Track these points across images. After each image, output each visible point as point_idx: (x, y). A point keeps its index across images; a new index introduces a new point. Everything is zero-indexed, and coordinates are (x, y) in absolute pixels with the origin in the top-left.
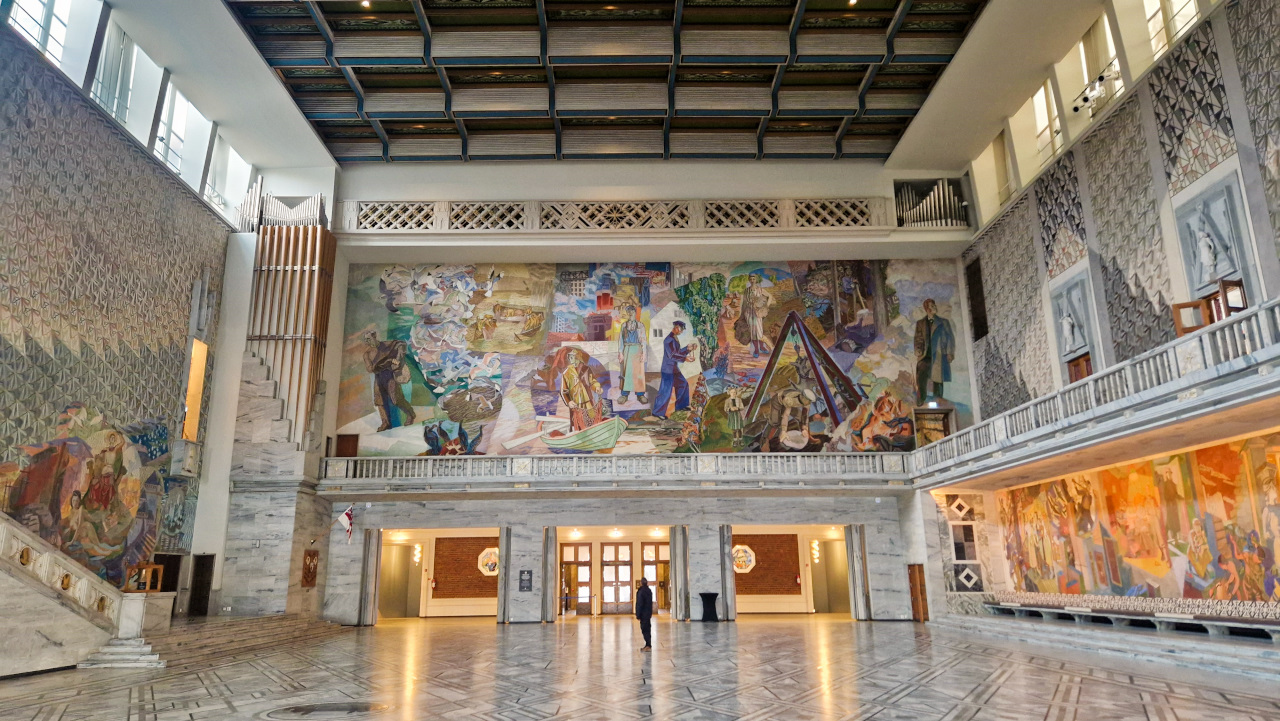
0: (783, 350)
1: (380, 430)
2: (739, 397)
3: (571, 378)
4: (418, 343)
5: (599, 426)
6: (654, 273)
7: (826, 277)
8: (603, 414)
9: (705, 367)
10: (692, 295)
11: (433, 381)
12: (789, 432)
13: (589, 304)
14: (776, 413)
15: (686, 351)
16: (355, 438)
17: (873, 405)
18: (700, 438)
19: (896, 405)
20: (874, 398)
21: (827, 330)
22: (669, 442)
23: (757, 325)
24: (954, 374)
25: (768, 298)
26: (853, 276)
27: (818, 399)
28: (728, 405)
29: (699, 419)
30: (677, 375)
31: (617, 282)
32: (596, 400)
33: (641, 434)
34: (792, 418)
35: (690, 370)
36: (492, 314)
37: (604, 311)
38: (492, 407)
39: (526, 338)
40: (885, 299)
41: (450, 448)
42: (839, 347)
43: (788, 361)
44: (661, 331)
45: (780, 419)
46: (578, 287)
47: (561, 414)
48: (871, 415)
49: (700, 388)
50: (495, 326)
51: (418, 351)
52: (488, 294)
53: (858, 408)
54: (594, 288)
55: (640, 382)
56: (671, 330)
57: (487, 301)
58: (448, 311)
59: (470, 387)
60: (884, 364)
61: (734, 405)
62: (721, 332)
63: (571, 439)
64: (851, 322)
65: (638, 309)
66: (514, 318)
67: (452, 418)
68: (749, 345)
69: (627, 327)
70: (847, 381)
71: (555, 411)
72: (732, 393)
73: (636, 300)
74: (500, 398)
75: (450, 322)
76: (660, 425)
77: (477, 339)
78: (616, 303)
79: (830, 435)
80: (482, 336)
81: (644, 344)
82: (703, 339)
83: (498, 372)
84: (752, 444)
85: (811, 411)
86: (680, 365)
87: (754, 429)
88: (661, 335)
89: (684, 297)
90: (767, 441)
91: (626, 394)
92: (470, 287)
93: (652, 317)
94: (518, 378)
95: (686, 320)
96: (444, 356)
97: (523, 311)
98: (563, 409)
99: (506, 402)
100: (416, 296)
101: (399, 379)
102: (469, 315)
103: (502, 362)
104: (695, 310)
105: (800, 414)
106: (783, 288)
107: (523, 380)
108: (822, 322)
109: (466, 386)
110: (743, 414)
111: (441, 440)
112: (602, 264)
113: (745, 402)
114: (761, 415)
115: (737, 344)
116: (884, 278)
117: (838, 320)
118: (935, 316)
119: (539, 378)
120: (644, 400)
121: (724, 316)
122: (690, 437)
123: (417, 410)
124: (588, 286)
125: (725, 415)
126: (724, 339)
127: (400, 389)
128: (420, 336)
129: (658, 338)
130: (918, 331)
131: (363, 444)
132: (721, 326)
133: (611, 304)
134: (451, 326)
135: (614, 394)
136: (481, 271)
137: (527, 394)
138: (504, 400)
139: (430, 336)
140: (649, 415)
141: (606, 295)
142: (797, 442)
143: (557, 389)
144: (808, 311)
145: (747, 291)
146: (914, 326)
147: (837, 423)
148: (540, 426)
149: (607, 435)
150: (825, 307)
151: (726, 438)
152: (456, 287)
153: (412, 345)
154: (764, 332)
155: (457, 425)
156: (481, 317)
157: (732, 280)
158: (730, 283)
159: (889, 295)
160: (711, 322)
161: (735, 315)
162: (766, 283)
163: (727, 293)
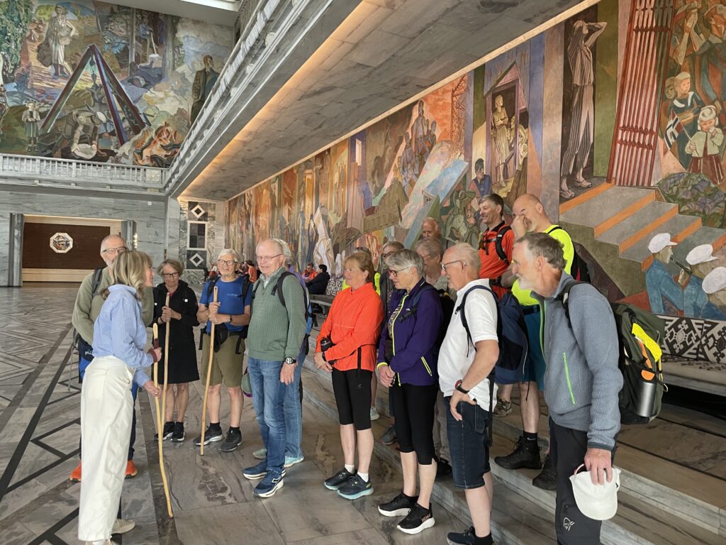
0: (81, 76)
7: (126, 21)
9: (6, 81)
12: (80, 145)
14: (69, 128)
17: (154, 131)
19: (173, 134)
20: (155, 126)
21: (122, 66)
23: (60, 52)
25: (71, 29)
26: (149, 24)
27: (108, 121)
28: (25, 116)
34: (83, 133)
40: (174, 49)
42: (131, 81)
43: (85, 86)
45: (73, 133)
48: (152, 139)
53: (141, 132)
60: (168, 101)
61: (32, 116)
62: (24, 52)
64: (143, 62)
68: (50, 67)
70: (135, 110)
72: (30, 106)
79: (115, 151)
82: (7, 56)
84: (45, 151)
85: (101, 129)
87: (48, 138)
90: (60, 150)
105: (91, 131)
106: (86, 23)
108: (118, 58)
110: (39, 125)
113: (42, 115)
114: (55, 127)
115: (39, 64)
116: (175, 31)
117: (132, 59)
118: (211, 69)
121: (29, 38)
125: (23, 124)
126: (28, 59)
130: (196, 79)
132: (25, 46)
142: (86, 153)
144: (106, 47)
145: (52, 20)
146: (194, 75)
147: (122, 142)
150: (122, 46)
151: (21, 143)
154: (65, 59)
157: (39, 7)
158: (37, 10)
159: (177, 46)
160: (16, 41)
161: (40, 39)
162: (70, 16)
163: (34, 18)
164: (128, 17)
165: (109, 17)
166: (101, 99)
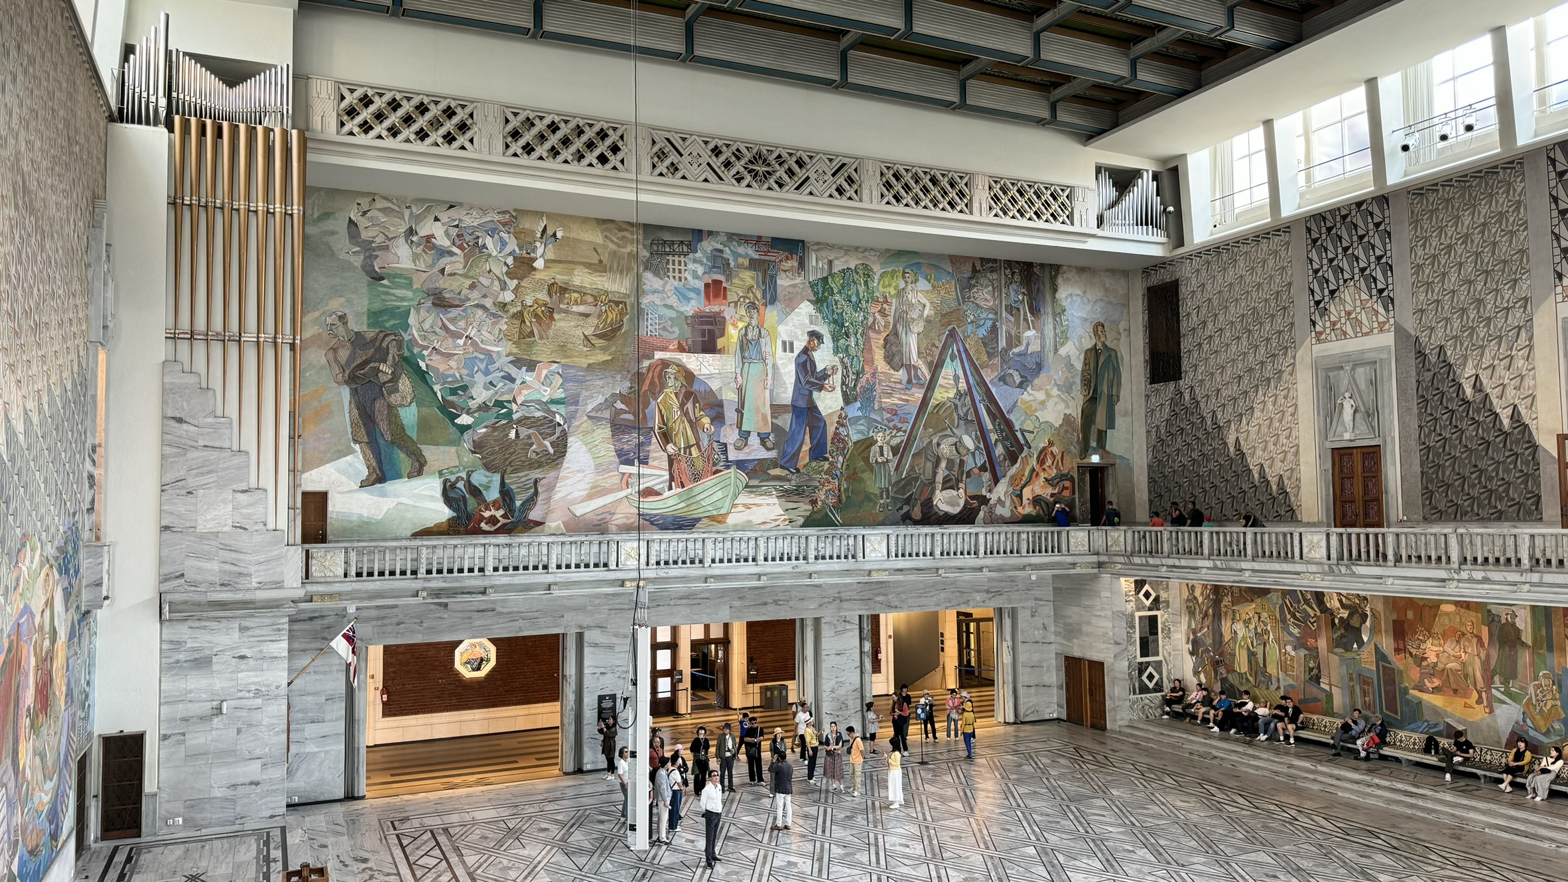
0: (941, 381)
1: (364, 485)
2: (888, 443)
3: (669, 408)
4: (425, 338)
5: (709, 482)
6: (783, 255)
7: (992, 282)
8: (715, 464)
9: (848, 399)
10: (832, 294)
11: (453, 405)
12: (944, 492)
13: (692, 295)
14: (929, 465)
15: (824, 376)
16: (322, 497)
17: (1035, 457)
18: (840, 501)
19: (1059, 457)
20: (1036, 448)
21: (990, 356)
22: (801, 504)
24: (1119, 421)
26: (1021, 284)
27: (977, 448)
28: (873, 455)
29: (838, 473)
30: (813, 409)
31: (732, 263)
32: (705, 442)
33: (765, 494)
34: (947, 473)
35: (829, 402)
36: (548, 299)
37: (716, 309)
38: (551, 451)
39: (599, 342)
40: (1054, 318)
41: (487, 514)
42: (1003, 379)
43: (946, 395)
44: (792, 344)
45: (935, 474)
46: (677, 267)
47: (655, 463)
48: (1033, 470)
49: (841, 429)
50: (552, 318)
51: (425, 353)
52: (539, 264)
54: (700, 270)
55: (764, 418)
56: (804, 344)
57: (538, 276)
58: (472, 287)
59: (515, 417)
60: (1049, 404)
61: (882, 454)
62: (867, 349)
63: (669, 503)
64: (1016, 346)
65: (762, 308)
66: (582, 309)
67: (489, 467)
68: (901, 371)
69: (746, 334)
70: (1009, 424)
71: (647, 457)
72: (879, 437)
73: (759, 295)
74: (564, 436)
75: (478, 306)
76: (789, 480)
77: (524, 337)
78: (732, 297)
79: (988, 496)
80: (532, 334)
81: (769, 362)
82: (846, 360)
83: (560, 394)
84: (901, 508)
86: (815, 394)
87: (904, 487)
88: (792, 350)
89: (821, 297)
91: (745, 435)
92: (508, 249)
93: (780, 322)
94: (590, 407)
95: (824, 330)
96: (470, 363)
97: (595, 297)
98: (658, 455)
99: (574, 443)
100: (415, 257)
101: (394, 399)
102: (508, 296)
103: (566, 379)
104: (836, 316)
105: (956, 468)
106: (942, 293)
107: (598, 409)
108: (985, 345)
109: (510, 413)
110: (892, 466)
111: (472, 502)
112: (710, 233)
114: (912, 468)
115: (887, 368)
116: (1055, 290)
117: (1003, 343)
118: (1104, 345)
119: (623, 407)
120: (769, 444)
121: (872, 327)
122: (827, 497)
123: (428, 451)
124: (691, 266)
125: (871, 468)
126: (872, 360)
127: (397, 416)
128: (426, 326)
129: (788, 354)
130: (1085, 364)
131: (335, 507)
132: (868, 341)
133: (725, 298)
134: (480, 312)
135: (730, 435)
136: (526, 224)
137: (605, 432)
138: (570, 439)
139: (444, 327)
140: (776, 466)
141: (717, 283)
142: (952, 505)
143: (650, 425)
144: (970, 328)
145: (900, 293)
146: (1082, 357)
147: (996, 481)
148: (626, 480)
149: (719, 495)
150: (989, 323)
151: (870, 500)
152: (484, 246)
153: (413, 341)
154: (919, 353)
155: (497, 478)
156: (529, 301)
157: (882, 275)
158: (879, 280)
159: (1059, 313)
160: (856, 334)
161: (885, 327)
162: (923, 284)
163: (876, 294)
164: (995, 276)
165: (970, 278)
166: (966, 415)
